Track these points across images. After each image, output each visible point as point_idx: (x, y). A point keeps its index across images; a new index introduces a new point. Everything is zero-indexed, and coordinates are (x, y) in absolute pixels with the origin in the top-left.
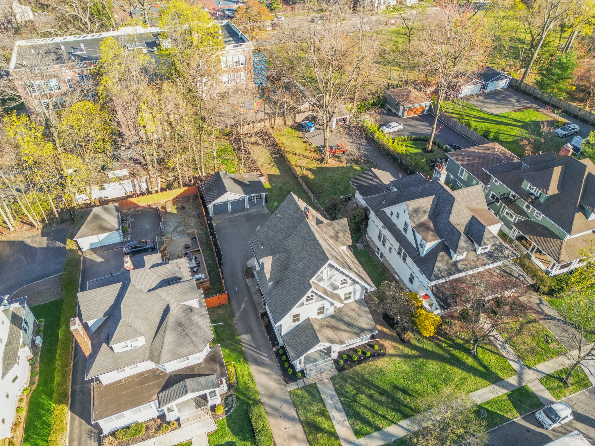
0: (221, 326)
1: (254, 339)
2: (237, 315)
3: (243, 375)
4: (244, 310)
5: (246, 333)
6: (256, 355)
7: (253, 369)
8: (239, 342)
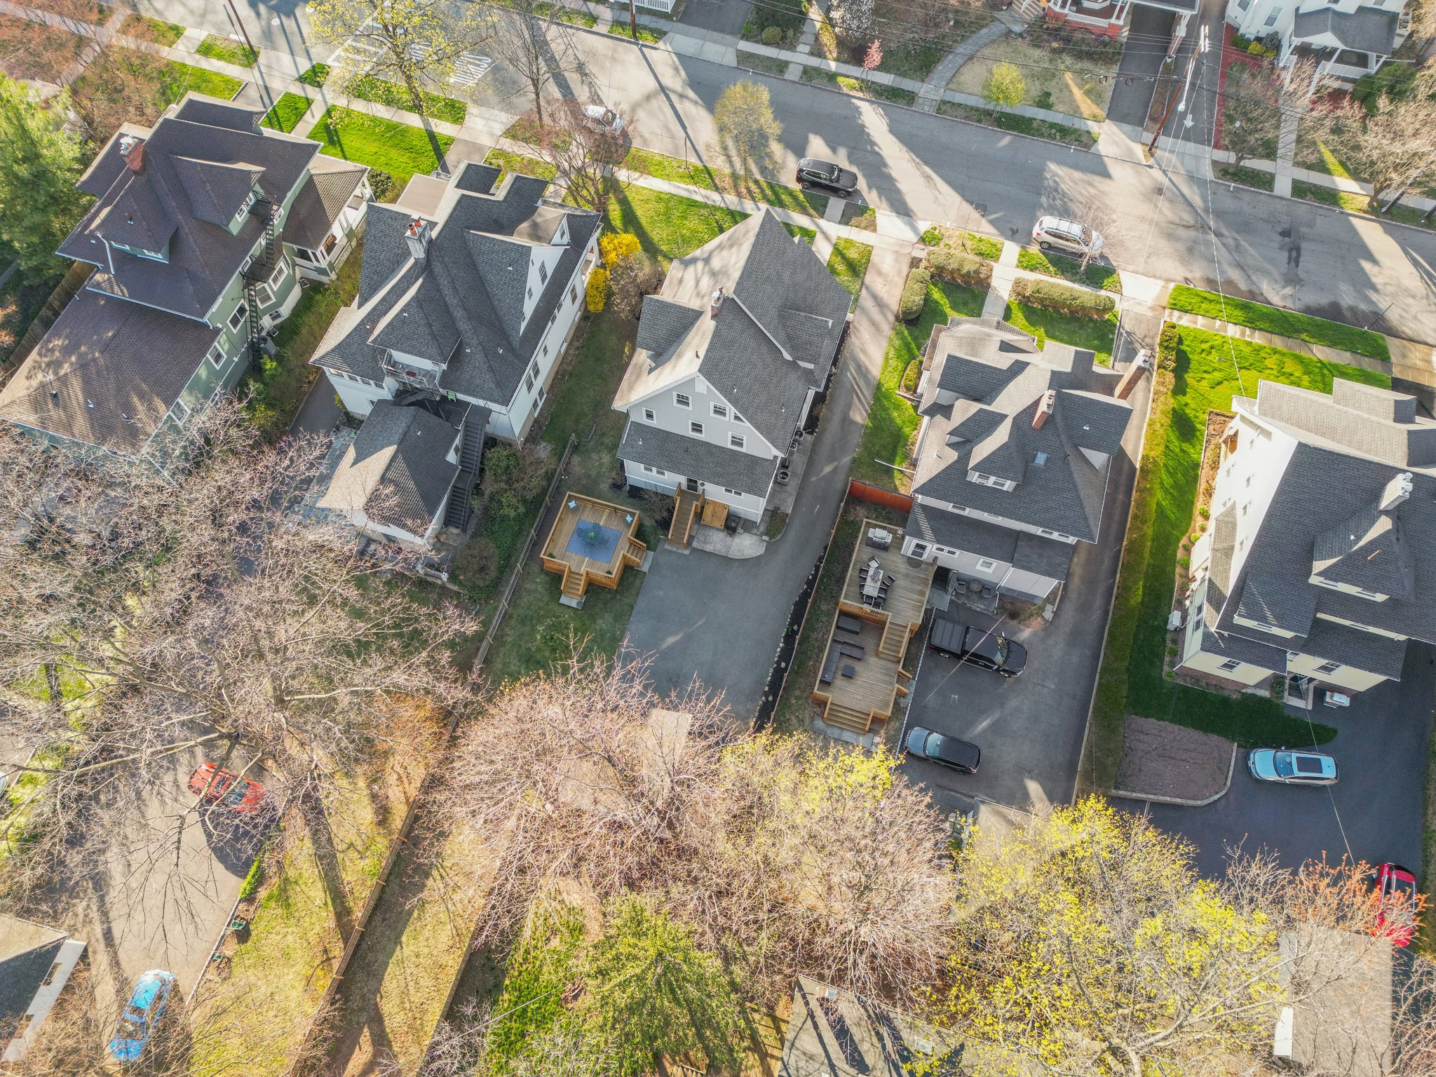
0: (881, 458)
1: (849, 406)
2: (846, 460)
3: (895, 369)
4: (832, 458)
5: (853, 423)
6: (862, 383)
7: (876, 371)
8: (873, 416)
